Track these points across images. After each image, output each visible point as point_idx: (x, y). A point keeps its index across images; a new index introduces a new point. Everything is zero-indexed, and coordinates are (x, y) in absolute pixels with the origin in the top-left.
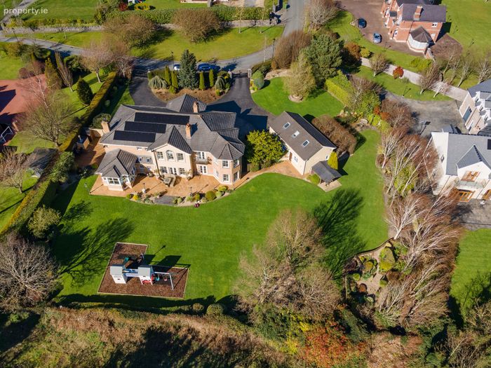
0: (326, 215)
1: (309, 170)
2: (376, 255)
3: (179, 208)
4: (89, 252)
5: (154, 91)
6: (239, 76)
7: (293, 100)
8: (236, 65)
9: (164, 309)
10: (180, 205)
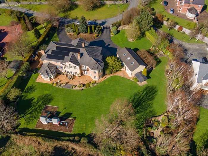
0: (140, 97)
1: (133, 75)
2: (160, 119)
3: (73, 90)
4: (33, 108)
5: (68, 34)
6: (106, 28)
7: (129, 40)
8: (106, 22)
9: (62, 138)
10: (74, 89)
